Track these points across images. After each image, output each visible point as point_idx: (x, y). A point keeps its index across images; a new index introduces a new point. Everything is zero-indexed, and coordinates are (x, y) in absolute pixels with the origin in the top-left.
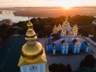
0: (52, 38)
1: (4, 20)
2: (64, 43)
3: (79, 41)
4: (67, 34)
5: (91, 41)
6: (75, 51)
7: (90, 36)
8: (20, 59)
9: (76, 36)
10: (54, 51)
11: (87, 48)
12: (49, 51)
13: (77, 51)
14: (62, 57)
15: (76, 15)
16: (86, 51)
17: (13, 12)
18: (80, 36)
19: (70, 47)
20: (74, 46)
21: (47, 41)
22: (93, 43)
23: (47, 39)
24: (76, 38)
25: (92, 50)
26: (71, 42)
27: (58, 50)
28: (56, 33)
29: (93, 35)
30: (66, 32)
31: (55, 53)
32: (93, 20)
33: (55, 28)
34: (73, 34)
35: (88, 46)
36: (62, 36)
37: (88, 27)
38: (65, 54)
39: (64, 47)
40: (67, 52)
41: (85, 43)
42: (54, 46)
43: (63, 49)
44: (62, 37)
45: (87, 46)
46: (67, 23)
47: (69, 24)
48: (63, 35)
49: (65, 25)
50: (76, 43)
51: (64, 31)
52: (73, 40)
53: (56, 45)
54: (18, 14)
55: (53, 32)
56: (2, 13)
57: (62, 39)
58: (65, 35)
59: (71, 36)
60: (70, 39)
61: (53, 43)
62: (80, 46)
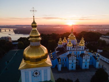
0: (56, 52)
2: (71, 56)
3: (87, 54)
4: (73, 47)
5: (101, 57)
6: (83, 67)
7: (98, 51)
8: (21, 64)
10: (60, 67)
11: (97, 63)
13: (86, 66)
14: (70, 73)
15: (82, 31)
16: (97, 67)
17: (14, 30)
18: (88, 50)
19: (78, 62)
20: (82, 60)
21: (52, 55)
22: (102, 59)
23: (51, 53)
24: (84, 52)
26: (78, 57)
27: (64, 66)
28: (61, 47)
30: (72, 44)
31: (61, 70)
33: (60, 41)
34: (80, 47)
35: (98, 60)
36: (67, 49)
37: (96, 43)
38: (72, 70)
39: (70, 61)
40: (74, 68)
41: (94, 57)
42: (60, 60)
43: (70, 64)
44: (68, 51)
45: (96, 60)
46: (73, 36)
47: (75, 36)
49: (71, 38)
50: (84, 57)
51: (70, 44)
52: (80, 53)
54: (18, 32)
55: (58, 46)
57: (68, 53)
58: (71, 48)
59: (78, 49)
60: (76, 52)
61: (58, 57)
62: (88, 60)
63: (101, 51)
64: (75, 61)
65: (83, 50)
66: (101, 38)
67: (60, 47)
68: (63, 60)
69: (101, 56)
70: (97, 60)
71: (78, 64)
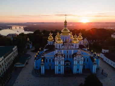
0: (45, 50)
1: (10, 34)
2: (57, 56)
3: (80, 55)
4: (63, 45)
6: (75, 71)
7: (103, 50)
9: (77, 48)
11: (94, 66)
12: (37, 69)
13: (78, 70)
15: (92, 28)
16: (93, 72)
17: (24, 28)
19: (69, 64)
23: (38, 52)
25: (103, 70)
26: (70, 57)
27: (52, 69)
29: (108, 50)
30: (62, 41)
31: (44, 73)
32: (112, 34)
34: (72, 45)
36: (56, 47)
38: (59, 74)
40: (62, 71)
41: (92, 59)
43: (56, 67)
44: (57, 49)
47: (69, 31)
48: (58, 46)
50: (75, 58)
52: (72, 53)
53: (48, 60)
54: (28, 30)
55: (48, 43)
56: (12, 28)
57: (56, 52)
58: (61, 46)
59: (69, 47)
60: (67, 51)
61: (43, 57)
62: (81, 62)
63: (107, 51)
64: (62, 63)
65: (76, 49)
66: (112, 36)
67: (50, 44)
68: (50, 60)
69: (106, 57)
70: (94, 62)
71: (69, 66)
